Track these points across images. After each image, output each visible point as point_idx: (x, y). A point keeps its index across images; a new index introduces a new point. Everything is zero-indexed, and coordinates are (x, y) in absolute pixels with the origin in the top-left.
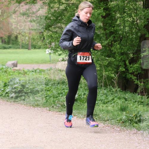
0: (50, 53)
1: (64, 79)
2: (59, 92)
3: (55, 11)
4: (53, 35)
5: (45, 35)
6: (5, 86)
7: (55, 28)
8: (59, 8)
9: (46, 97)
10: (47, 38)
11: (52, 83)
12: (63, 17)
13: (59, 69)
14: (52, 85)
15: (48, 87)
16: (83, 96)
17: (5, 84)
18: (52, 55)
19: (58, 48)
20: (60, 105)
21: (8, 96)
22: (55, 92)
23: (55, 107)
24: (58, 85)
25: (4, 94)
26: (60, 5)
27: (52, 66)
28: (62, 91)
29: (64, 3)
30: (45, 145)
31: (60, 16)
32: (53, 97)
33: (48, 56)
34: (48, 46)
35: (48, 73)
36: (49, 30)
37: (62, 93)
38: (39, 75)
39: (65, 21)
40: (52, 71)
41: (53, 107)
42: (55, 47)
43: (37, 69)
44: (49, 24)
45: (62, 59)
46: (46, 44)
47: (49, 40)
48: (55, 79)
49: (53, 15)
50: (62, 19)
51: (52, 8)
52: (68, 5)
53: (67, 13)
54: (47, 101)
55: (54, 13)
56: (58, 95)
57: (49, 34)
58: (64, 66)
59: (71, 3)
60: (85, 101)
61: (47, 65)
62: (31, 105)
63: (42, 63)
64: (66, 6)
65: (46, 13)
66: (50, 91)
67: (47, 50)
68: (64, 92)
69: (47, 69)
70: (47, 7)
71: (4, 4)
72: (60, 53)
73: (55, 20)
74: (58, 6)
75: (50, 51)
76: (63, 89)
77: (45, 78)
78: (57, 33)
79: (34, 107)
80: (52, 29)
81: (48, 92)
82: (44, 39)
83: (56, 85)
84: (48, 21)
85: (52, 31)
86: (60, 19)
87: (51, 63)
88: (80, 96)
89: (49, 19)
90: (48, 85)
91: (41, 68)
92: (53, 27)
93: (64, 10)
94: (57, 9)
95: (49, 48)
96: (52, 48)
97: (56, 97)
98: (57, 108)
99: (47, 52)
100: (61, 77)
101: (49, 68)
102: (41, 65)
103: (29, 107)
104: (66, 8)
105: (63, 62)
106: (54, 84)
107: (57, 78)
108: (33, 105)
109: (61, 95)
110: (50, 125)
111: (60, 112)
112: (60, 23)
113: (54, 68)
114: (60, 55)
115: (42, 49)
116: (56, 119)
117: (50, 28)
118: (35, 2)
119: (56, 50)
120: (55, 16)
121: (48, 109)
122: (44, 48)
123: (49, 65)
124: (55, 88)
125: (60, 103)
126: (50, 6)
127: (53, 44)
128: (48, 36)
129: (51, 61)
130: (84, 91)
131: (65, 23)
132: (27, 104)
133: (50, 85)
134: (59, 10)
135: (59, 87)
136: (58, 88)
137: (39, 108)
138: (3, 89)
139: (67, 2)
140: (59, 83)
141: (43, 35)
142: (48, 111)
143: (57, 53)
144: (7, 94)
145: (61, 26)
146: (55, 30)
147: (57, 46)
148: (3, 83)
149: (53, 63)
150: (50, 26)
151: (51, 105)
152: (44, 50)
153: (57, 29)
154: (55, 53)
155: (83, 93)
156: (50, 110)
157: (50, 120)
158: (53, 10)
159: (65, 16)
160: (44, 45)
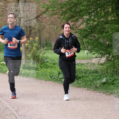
0: (88, 53)
1: (97, 69)
2: (94, 78)
3: (90, 25)
4: (89, 41)
5: (84, 41)
6: (59, 74)
7: (90, 37)
8: (93, 24)
9: (86, 81)
10: (86, 43)
11: (89, 72)
12: (96, 29)
13: (94, 63)
14: (89, 73)
15: (86, 75)
16: (109, 81)
17: (59, 73)
18: (89, 54)
19: (93, 49)
20: (94, 87)
21: (61, 80)
22: (91, 78)
23: (91, 88)
24: (93, 74)
25: (58, 79)
26: (94, 22)
27: (89, 61)
28: (96, 78)
29: (97, 21)
30: (85, 112)
31: (93, 29)
32: (90, 81)
33: (86, 54)
34: (86, 48)
35: (86, 66)
36: (87, 38)
37: (95, 79)
38: (81, 67)
39: (97, 32)
40: (89, 64)
41: (90, 88)
42: (91, 49)
43: (79, 63)
44: (87, 34)
45: (95, 57)
46: (85, 47)
47: (87, 44)
48: (91, 69)
49: (89, 28)
50: (95, 31)
51: (88, 24)
52: (99, 22)
53: (98, 27)
54: (86, 84)
55: (90, 27)
56: (93, 80)
57: (86, 41)
58: (97, 61)
59: (101, 20)
60: (110, 84)
61: (85, 60)
62: (76, 86)
63: (82, 59)
64: (98, 23)
65: (85, 27)
66: (87, 77)
67: (86, 51)
68: (97, 78)
69: (86, 63)
70: (85, 23)
71: (58, 22)
72: (94, 53)
73: (91, 32)
74: (92, 22)
75: (87, 52)
76: (96, 76)
77: (85, 69)
78: (92, 40)
79: (78, 88)
80: (89, 37)
81: (87, 78)
82: (83, 43)
83: (91, 73)
84: (86, 32)
85: (88, 39)
86: (94, 31)
87: (88, 59)
88: (107, 80)
89: (87, 31)
90: (86, 74)
91: (82, 62)
92: (89, 36)
93: (96, 25)
94: (91, 25)
95: (87, 50)
96: (89, 49)
97: (92, 81)
98: (93, 88)
99: (86, 52)
100: (95, 68)
101: (87, 62)
102: (82, 61)
103: (75, 88)
104: (97, 24)
105: (96, 59)
106: (91, 72)
107: (92, 69)
108: (77, 87)
109: (95, 80)
110: (88, 99)
111: (94, 91)
112: (94, 33)
113: (90, 63)
114: (94, 54)
115: (82, 50)
116: (92, 95)
117: (87, 37)
118: (78, 20)
119: (91, 51)
120: (90, 29)
121: (87, 89)
122: (84, 49)
123: (87, 60)
124: (91, 75)
125: (95, 85)
126: (87, 23)
127: (89, 47)
128: (86, 42)
129: (88, 58)
130: (110, 78)
131: (97, 34)
132: (73, 86)
133: (88, 74)
134: (93, 25)
135: (94, 74)
136: (93, 76)
137: (81, 89)
138: (57, 76)
139: (98, 20)
140: (93, 72)
141: (83, 41)
142: (87, 90)
143: (92, 53)
144: (60, 79)
145: (95, 35)
146: (91, 38)
147: (92, 48)
148: (58, 72)
149: (89, 59)
150: (88, 36)
151: (89, 86)
152: (84, 51)
153: (92, 37)
154: (91, 53)
155: (109, 79)
156: (88, 90)
157: (88, 96)
158: (89, 25)
159: (97, 29)
160: (84, 48)
